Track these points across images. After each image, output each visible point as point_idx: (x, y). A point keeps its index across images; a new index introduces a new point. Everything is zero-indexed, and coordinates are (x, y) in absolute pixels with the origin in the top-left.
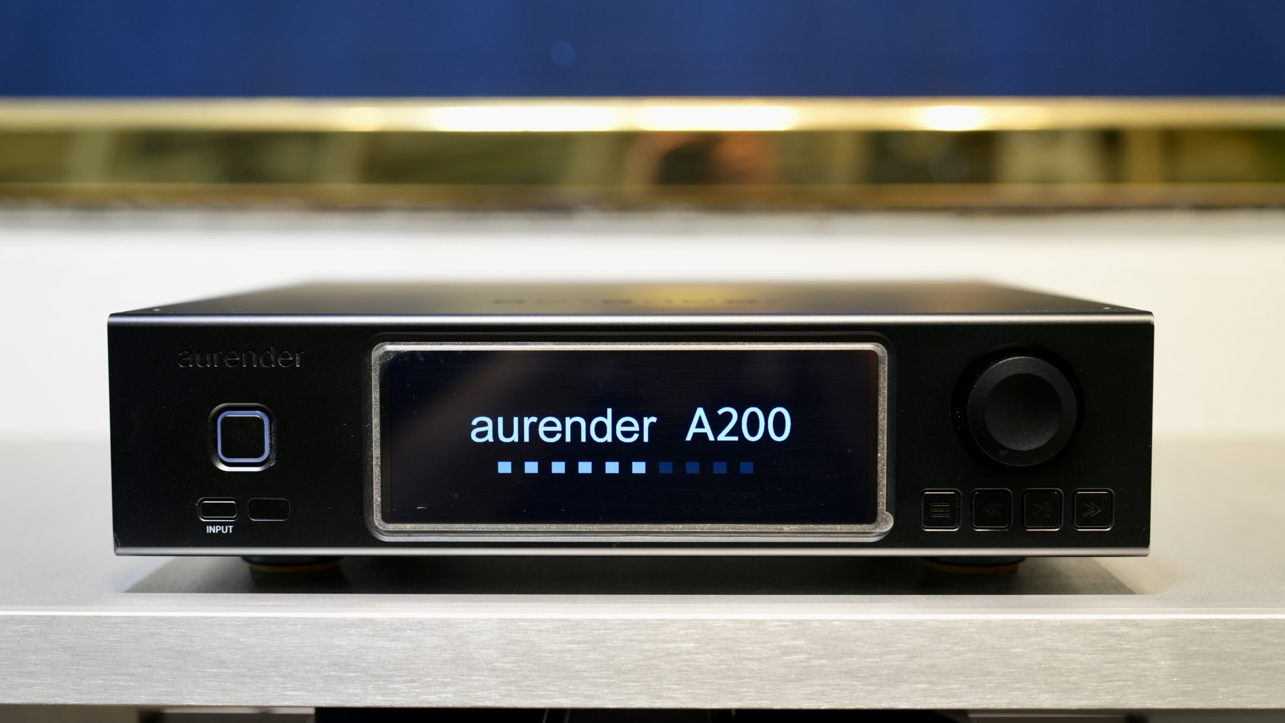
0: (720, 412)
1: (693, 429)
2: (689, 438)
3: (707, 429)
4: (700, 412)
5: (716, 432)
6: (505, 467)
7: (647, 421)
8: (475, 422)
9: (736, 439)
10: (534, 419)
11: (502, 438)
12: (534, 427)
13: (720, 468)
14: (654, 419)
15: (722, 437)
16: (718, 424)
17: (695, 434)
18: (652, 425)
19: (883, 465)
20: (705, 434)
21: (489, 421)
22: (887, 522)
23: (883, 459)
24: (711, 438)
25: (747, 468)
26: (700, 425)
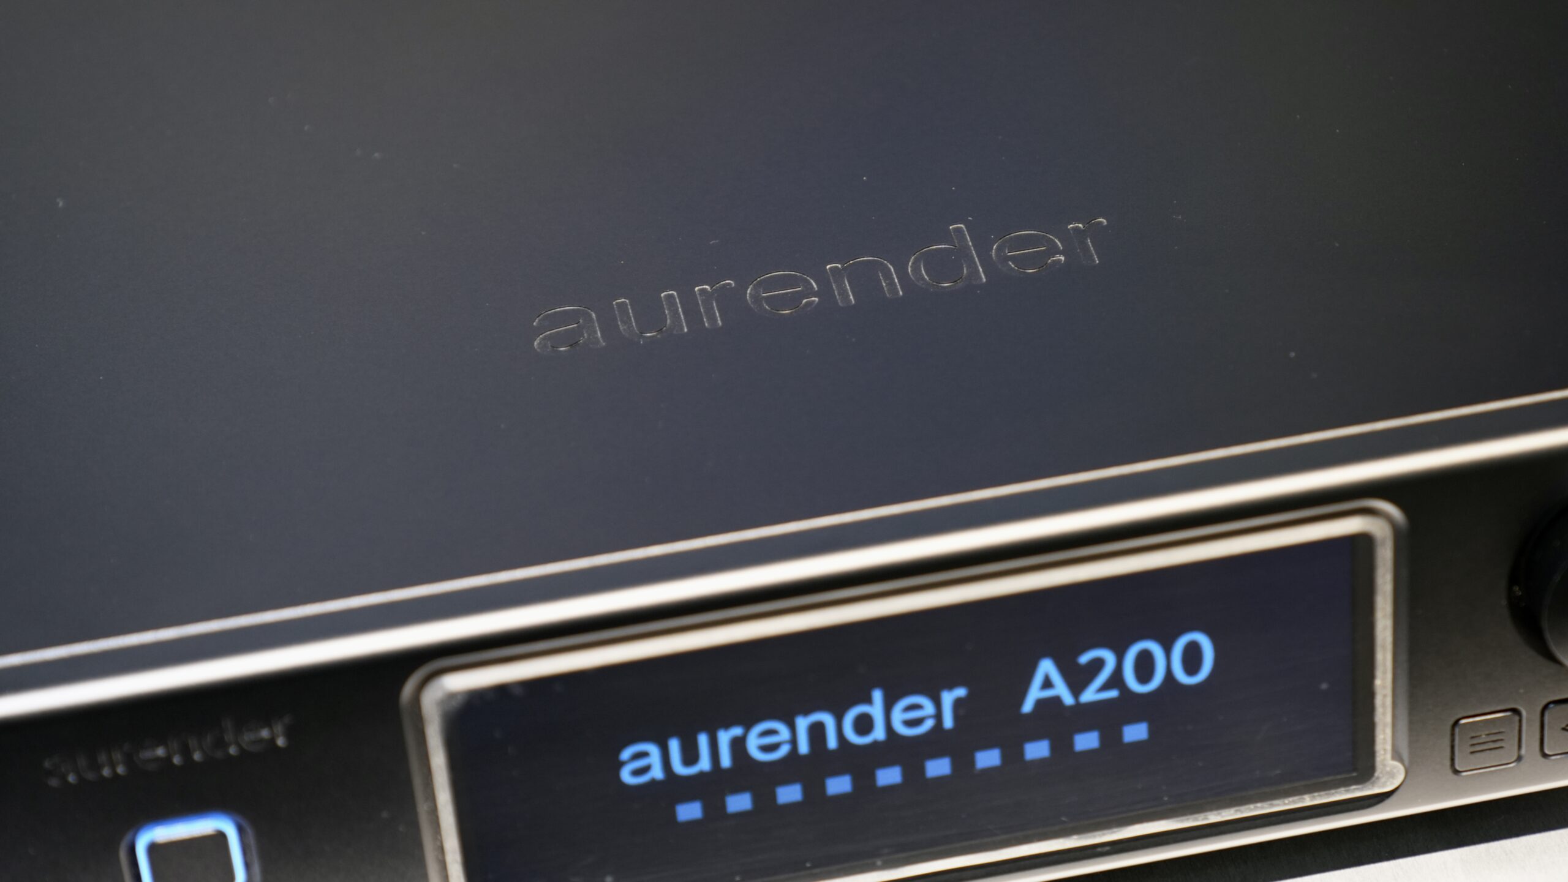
0: (1084, 659)
1: (1035, 694)
2: (1028, 707)
3: (1061, 690)
4: (1047, 667)
5: (1076, 688)
6: (689, 811)
7: (948, 698)
8: (626, 754)
9: (1113, 694)
10: (737, 731)
11: (679, 768)
12: (738, 745)
13: (1086, 741)
14: (961, 692)
15: (1089, 695)
16: (1078, 679)
17: (1040, 703)
18: (958, 703)
19: (1385, 696)
20: (1057, 700)
21: (653, 750)
22: (1392, 775)
23: (1384, 687)
24: (1068, 699)
25: (1135, 732)
26: (1047, 684)
